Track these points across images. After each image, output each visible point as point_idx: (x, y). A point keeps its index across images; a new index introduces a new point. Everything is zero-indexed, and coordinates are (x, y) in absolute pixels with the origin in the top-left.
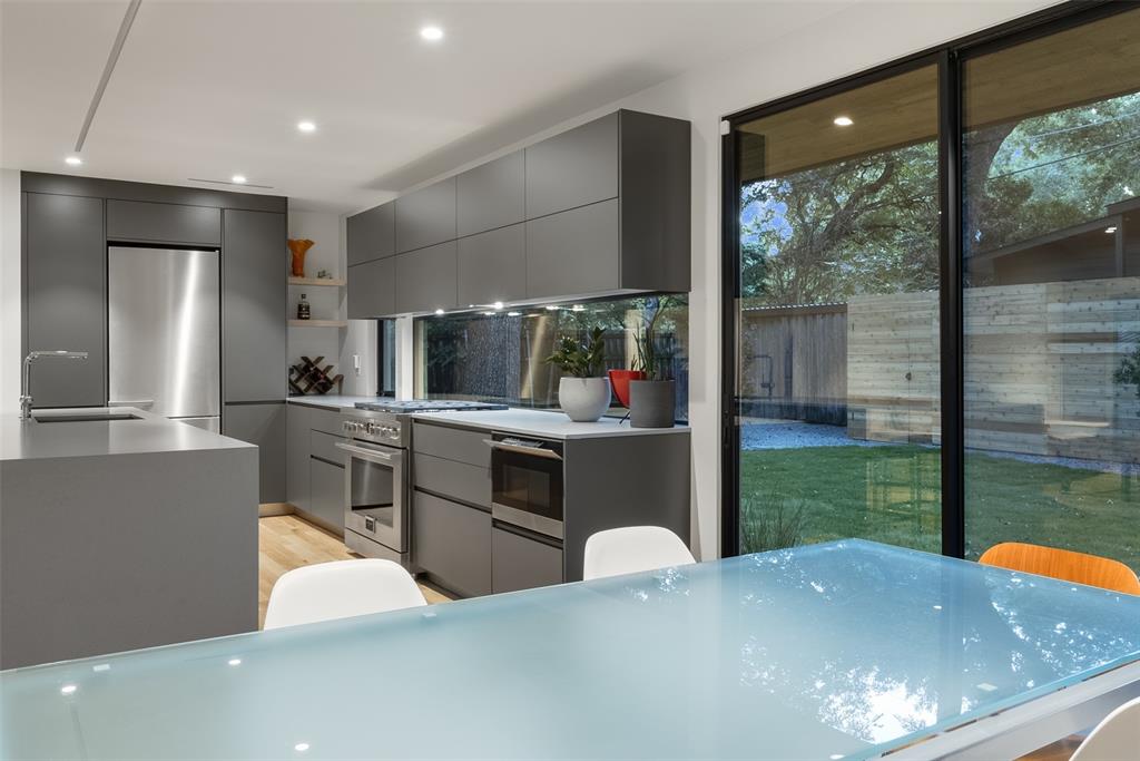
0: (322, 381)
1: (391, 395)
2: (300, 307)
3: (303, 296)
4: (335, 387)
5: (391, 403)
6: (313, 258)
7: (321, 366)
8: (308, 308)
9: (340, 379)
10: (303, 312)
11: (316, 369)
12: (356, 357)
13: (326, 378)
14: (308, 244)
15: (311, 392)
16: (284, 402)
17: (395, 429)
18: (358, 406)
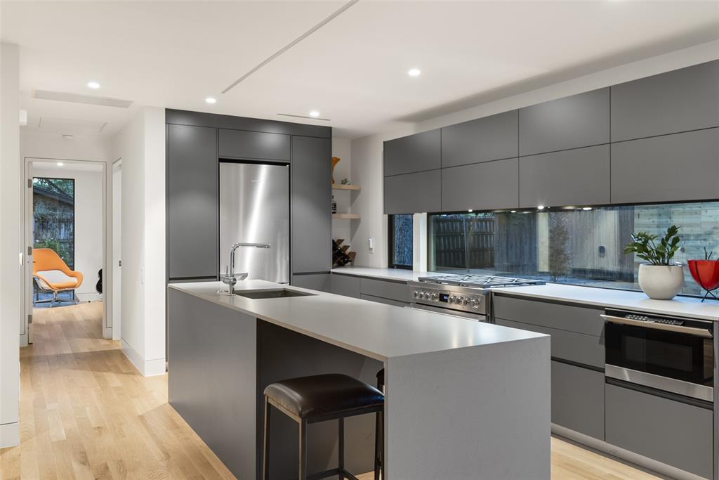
3: (333, 197)
4: (350, 261)
6: (338, 170)
7: (342, 246)
8: (336, 206)
9: (353, 254)
11: (340, 248)
12: (371, 240)
13: (345, 254)
14: (338, 160)
16: (329, 272)
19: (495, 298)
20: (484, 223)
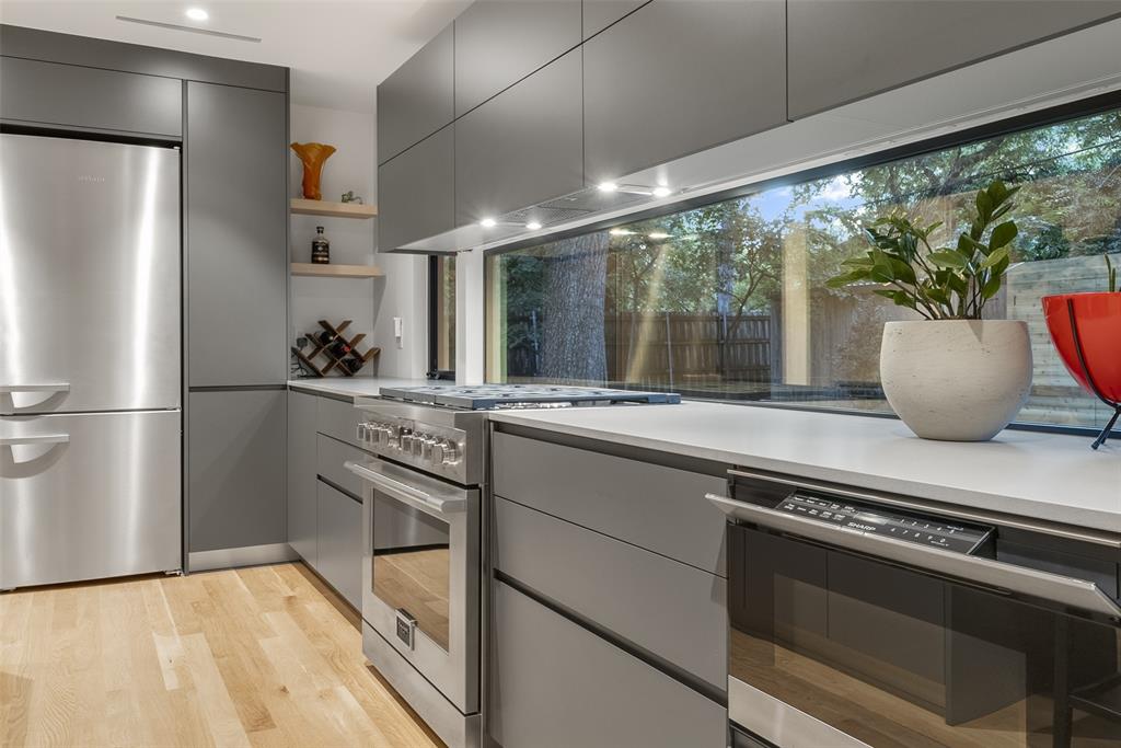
0: (347, 357)
1: (449, 376)
2: (315, 246)
3: (320, 230)
4: (368, 367)
5: (447, 390)
6: (335, 173)
7: (348, 335)
8: (326, 247)
9: (375, 354)
10: (319, 253)
11: (341, 340)
12: (397, 320)
13: (354, 353)
14: (327, 151)
15: (331, 372)
16: (284, 387)
17: (453, 445)
18: (387, 396)
19: (496, 436)
20: (759, 323)
